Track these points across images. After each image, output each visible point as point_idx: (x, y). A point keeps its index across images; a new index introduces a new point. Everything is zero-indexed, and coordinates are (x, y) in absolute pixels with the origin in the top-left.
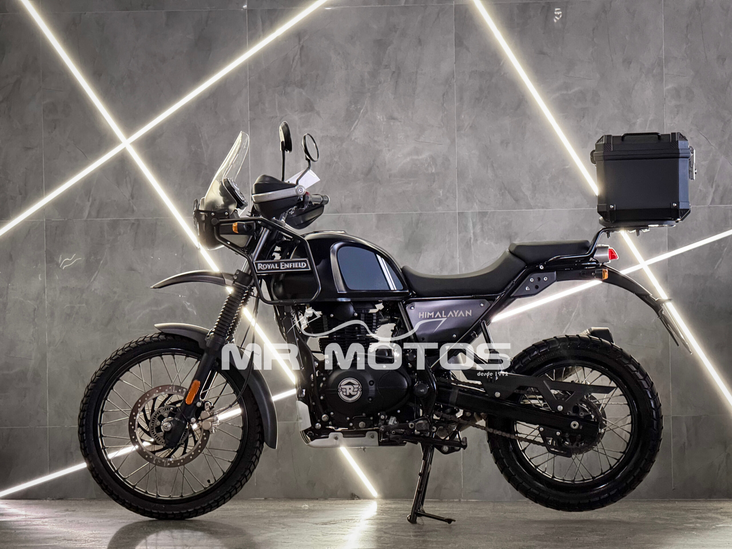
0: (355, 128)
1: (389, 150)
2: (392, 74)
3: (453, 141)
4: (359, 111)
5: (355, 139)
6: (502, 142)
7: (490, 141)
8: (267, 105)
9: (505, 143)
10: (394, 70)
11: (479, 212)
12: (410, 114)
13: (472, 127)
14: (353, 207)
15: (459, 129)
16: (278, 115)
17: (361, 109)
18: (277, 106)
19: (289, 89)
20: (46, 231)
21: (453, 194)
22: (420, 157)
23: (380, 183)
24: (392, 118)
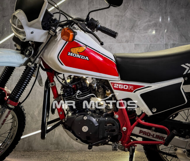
0: (127, 12)
1: (139, 20)
3: (163, 17)
4: (128, 6)
5: (127, 16)
6: (181, 18)
7: (177, 18)
8: (94, 3)
9: (182, 18)
11: (173, 44)
12: (147, 7)
13: (171, 12)
14: (126, 41)
15: (165, 13)
16: (99, 6)
17: (129, 5)
18: (98, 3)
21: (163, 37)
22: (151, 23)
23: (136, 32)
24: (141, 9)
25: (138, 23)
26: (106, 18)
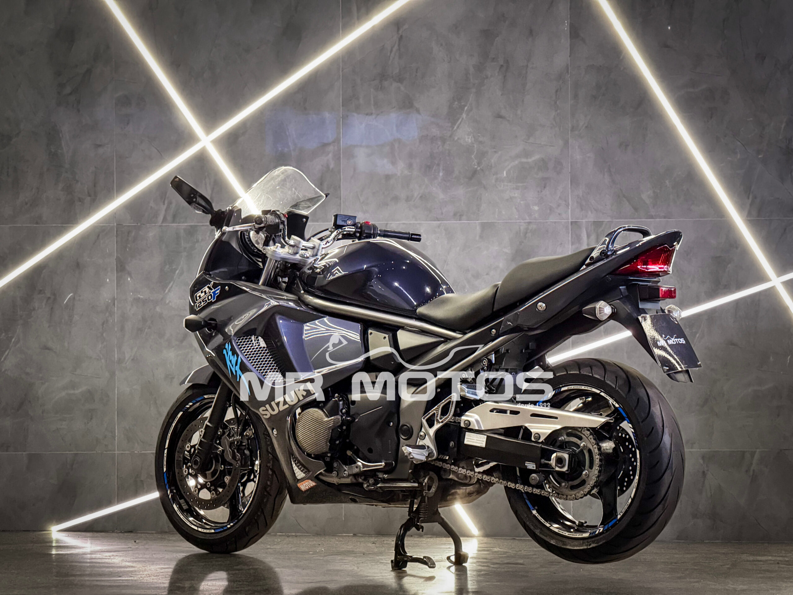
0: (458, 127)
1: (496, 152)
2: (500, 69)
3: (566, 143)
4: (462, 108)
5: (459, 139)
6: (621, 145)
7: (608, 143)
8: (361, 101)
9: (624, 145)
10: (502, 62)
11: (594, 222)
12: (519, 112)
13: (588, 127)
14: (455, 215)
15: (573, 129)
16: (374, 112)
17: (465, 106)
18: (372, 102)
19: (386, 83)
20: (117, 237)
21: (565, 201)
22: (530, 160)
23: (485, 188)
24: (499, 116)
25: (492, 161)
26: (396, 145)
